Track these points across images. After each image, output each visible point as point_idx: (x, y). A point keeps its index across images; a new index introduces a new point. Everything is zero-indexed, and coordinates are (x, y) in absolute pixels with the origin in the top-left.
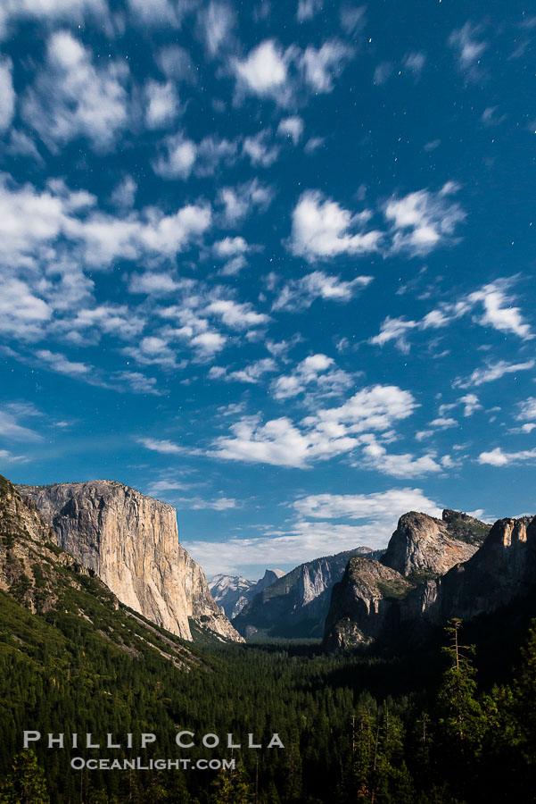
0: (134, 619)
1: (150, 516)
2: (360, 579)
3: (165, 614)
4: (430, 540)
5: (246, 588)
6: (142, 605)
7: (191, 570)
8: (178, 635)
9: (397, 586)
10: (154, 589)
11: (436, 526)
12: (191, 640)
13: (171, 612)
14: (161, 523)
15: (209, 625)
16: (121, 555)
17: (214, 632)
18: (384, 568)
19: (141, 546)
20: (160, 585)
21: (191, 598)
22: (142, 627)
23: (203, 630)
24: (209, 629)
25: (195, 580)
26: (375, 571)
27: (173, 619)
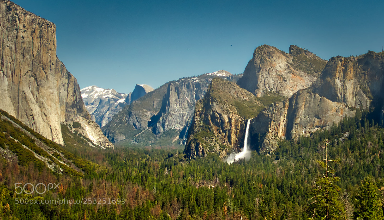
0: (9, 122)
1: (30, 30)
3: (39, 119)
5: (116, 100)
6: (17, 110)
7: (66, 81)
8: (51, 139)
10: (30, 96)
11: (284, 58)
12: (62, 144)
13: (44, 117)
14: (41, 37)
15: (80, 131)
17: (85, 137)
18: (241, 90)
19: (19, 56)
20: (35, 92)
21: (64, 105)
22: (17, 130)
23: (74, 135)
24: (80, 135)
25: (70, 89)
26: (233, 91)
27: (46, 124)
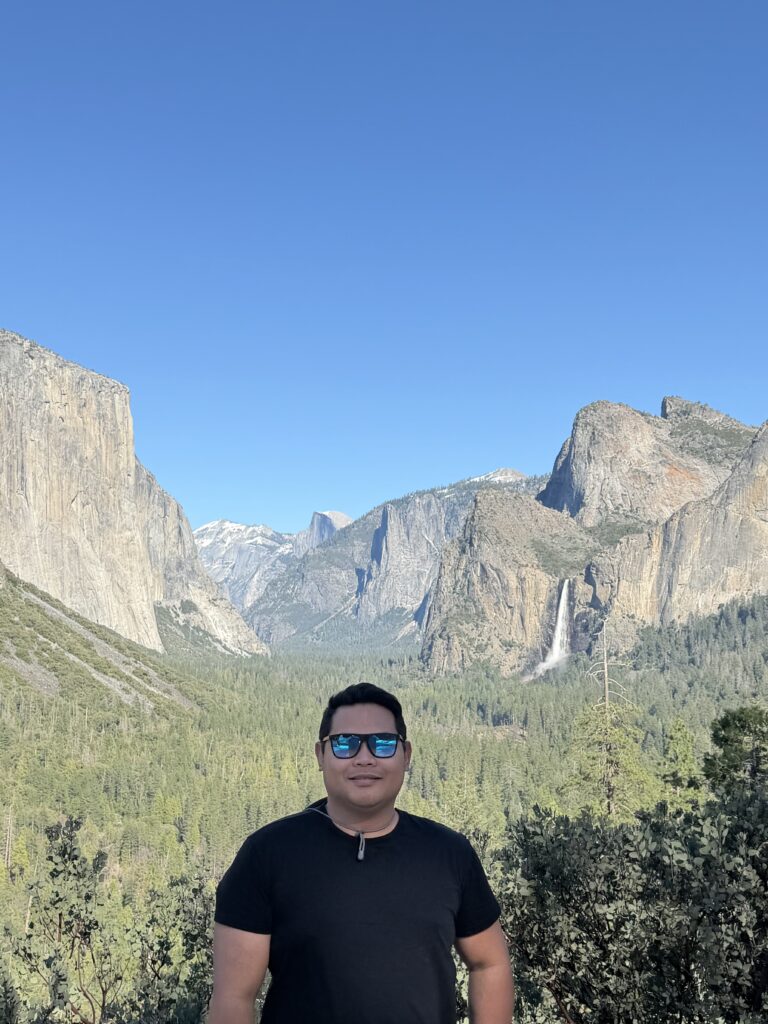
0: (38, 605)
1: (75, 403)
2: (497, 532)
3: (106, 596)
4: (636, 457)
5: (272, 549)
6: (59, 579)
7: (161, 511)
8: (134, 639)
9: (570, 545)
10: (85, 548)
11: (647, 428)
12: (160, 649)
13: (119, 593)
14: (102, 417)
15: (195, 619)
16: (17, 476)
17: (206, 634)
18: (545, 510)
20: (97, 540)
21: (160, 565)
22: (56, 623)
23: (185, 628)
24: (198, 629)
25: (169, 529)
26: (527, 516)
27: (122, 608)
